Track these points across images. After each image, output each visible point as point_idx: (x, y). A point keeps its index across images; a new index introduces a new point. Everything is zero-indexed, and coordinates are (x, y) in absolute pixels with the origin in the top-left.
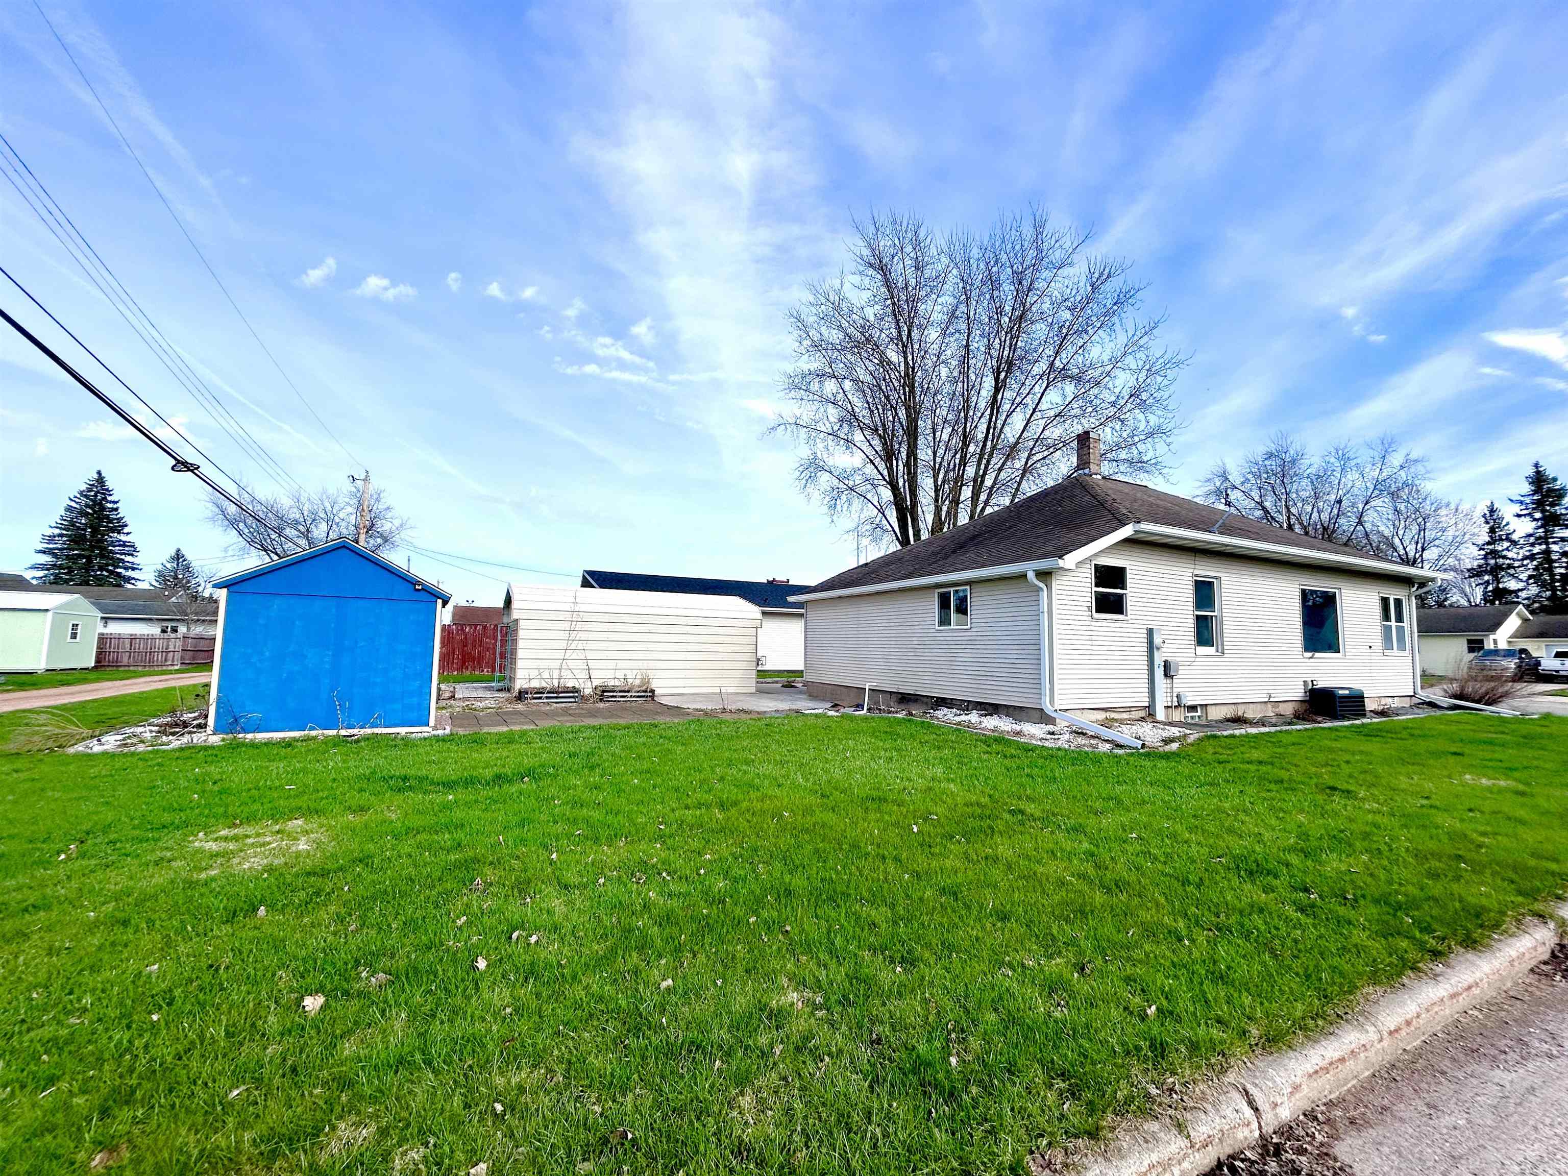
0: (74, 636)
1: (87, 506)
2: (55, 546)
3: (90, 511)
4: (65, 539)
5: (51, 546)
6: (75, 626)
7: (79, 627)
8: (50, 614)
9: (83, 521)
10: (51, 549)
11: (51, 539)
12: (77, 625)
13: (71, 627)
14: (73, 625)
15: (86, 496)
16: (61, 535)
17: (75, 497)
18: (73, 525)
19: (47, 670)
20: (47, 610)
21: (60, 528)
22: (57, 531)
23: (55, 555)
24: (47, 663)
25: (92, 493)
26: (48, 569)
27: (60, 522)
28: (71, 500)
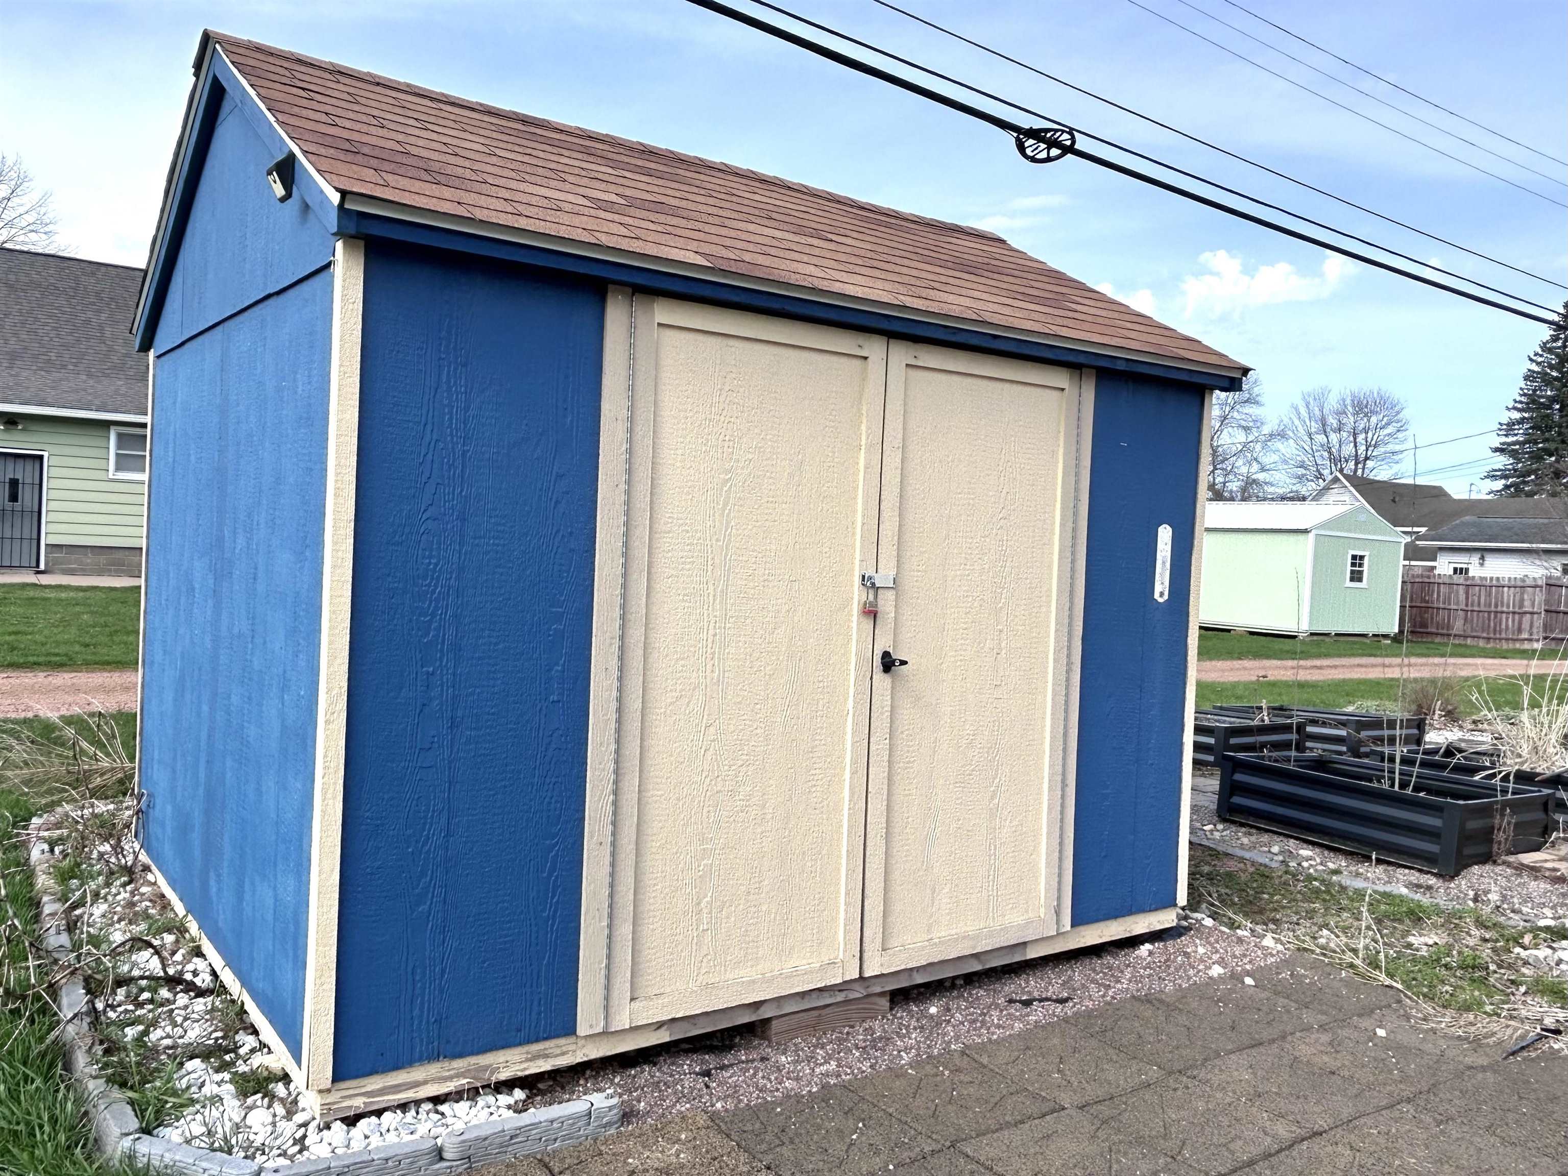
0: (1356, 576)
1: (1551, 367)
2: (1515, 439)
3: (1555, 374)
4: (1526, 426)
5: (1511, 439)
6: (1357, 560)
7: (1366, 561)
8: (1311, 536)
9: (1549, 393)
10: (1509, 444)
11: (1509, 427)
12: (1362, 558)
13: (1349, 561)
14: (1354, 557)
15: (1550, 351)
16: (1522, 421)
17: (1536, 354)
18: (1534, 402)
19: (1312, 634)
20: (1305, 531)
21: (1519, 410)
22: (1517, 415)
23: (1513, 454)
24: (1310, 623)
25: (1560, 344)
26: (1506, 477)
27: (1518, 398)
28: (1531, 360)
